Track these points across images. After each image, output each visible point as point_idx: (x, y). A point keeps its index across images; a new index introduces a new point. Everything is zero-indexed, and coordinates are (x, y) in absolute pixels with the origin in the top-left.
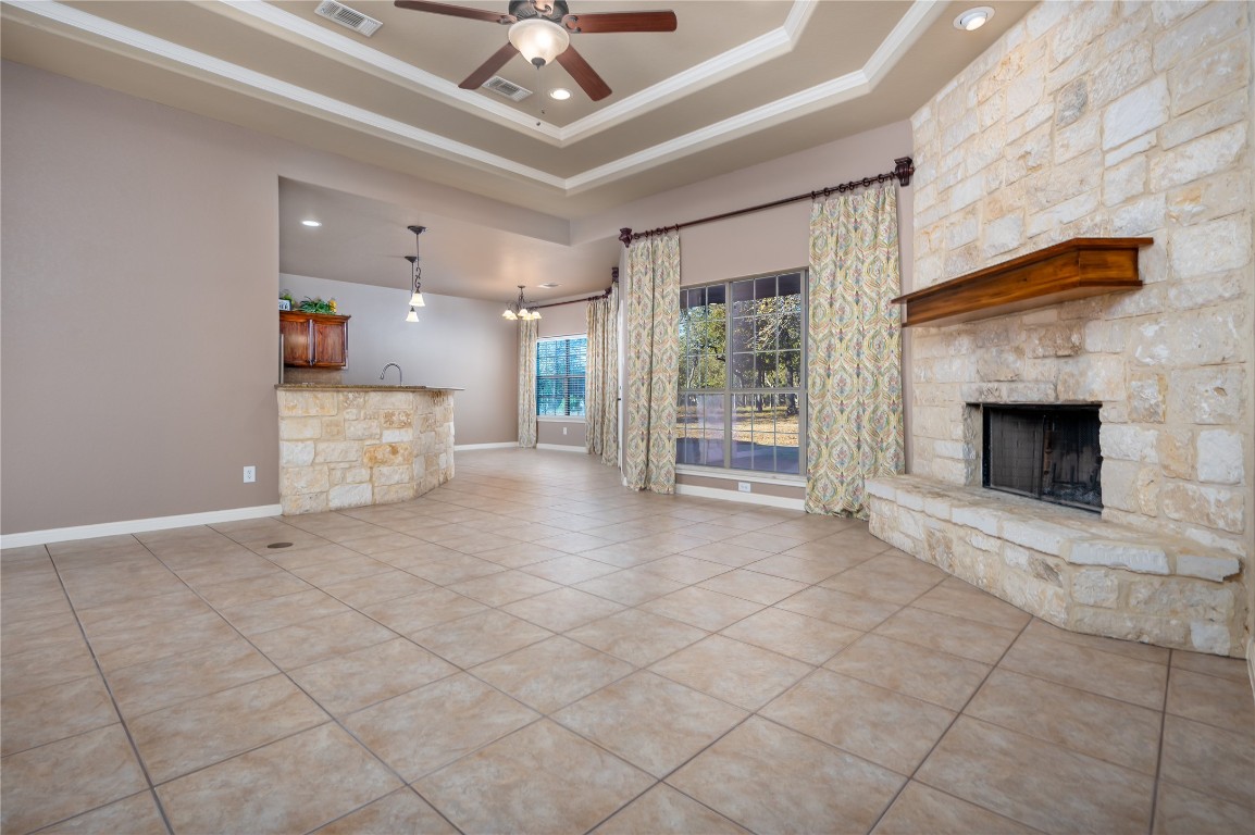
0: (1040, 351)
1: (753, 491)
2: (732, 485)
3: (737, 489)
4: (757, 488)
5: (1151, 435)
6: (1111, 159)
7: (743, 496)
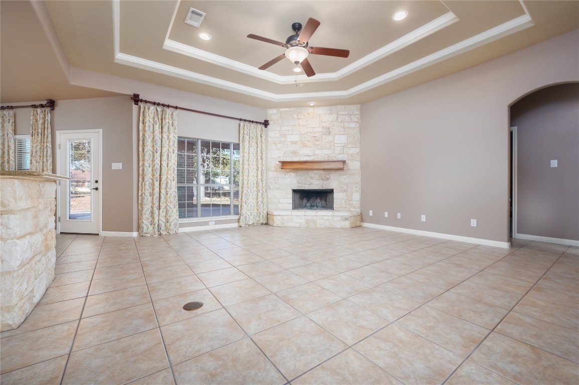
0: (318, 178)
1: (215, 224)
2: (207, 223)
3: (208, 225)
4: (217, 222)
5: (345, 194)
6: (336, 145)
7: (212, 226)
